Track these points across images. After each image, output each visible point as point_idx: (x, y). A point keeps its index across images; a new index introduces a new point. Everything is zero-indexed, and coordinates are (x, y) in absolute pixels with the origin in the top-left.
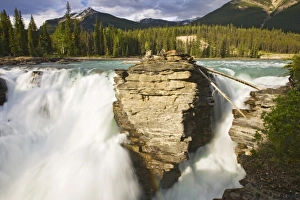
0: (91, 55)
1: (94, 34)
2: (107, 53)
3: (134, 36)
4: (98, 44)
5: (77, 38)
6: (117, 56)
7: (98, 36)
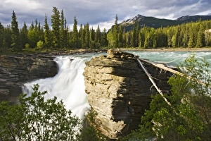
0: (129, 47)
1: (132, 33)
2: (140, 46)
3: (164, 32)
4: (134, 40)
5: (121, 36)
6: (147, 48)
7: (134, 34)
